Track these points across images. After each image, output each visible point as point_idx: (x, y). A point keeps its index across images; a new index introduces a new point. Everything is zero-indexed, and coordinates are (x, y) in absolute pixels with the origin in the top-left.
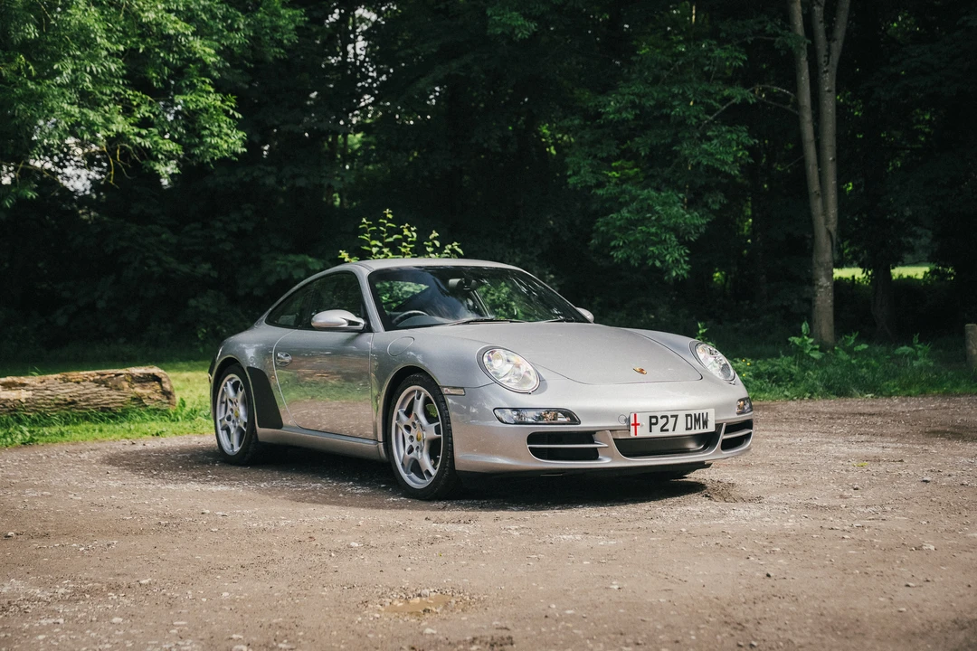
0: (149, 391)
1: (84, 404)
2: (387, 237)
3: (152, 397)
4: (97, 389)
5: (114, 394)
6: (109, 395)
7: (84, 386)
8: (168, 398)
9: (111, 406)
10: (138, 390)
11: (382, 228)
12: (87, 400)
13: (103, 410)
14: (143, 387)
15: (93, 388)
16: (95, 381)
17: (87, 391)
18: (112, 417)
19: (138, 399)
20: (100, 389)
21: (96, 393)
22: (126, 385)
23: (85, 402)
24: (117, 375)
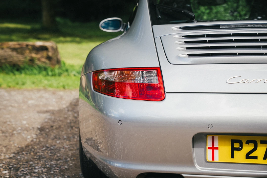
0: (39, 56)
5: (21, 57)
6: (17, 57)
9: (18, 63)
10: (34, 55)
12: (6, 59)
14: (36, 54)
15: (10, 52)
16: (13, 48)
17: (6, 54)
18: (18, 70)
19: (32, 60)
20: (13, 53)
21: (10, 55)
22: (27, 51)
24: (27, 45)
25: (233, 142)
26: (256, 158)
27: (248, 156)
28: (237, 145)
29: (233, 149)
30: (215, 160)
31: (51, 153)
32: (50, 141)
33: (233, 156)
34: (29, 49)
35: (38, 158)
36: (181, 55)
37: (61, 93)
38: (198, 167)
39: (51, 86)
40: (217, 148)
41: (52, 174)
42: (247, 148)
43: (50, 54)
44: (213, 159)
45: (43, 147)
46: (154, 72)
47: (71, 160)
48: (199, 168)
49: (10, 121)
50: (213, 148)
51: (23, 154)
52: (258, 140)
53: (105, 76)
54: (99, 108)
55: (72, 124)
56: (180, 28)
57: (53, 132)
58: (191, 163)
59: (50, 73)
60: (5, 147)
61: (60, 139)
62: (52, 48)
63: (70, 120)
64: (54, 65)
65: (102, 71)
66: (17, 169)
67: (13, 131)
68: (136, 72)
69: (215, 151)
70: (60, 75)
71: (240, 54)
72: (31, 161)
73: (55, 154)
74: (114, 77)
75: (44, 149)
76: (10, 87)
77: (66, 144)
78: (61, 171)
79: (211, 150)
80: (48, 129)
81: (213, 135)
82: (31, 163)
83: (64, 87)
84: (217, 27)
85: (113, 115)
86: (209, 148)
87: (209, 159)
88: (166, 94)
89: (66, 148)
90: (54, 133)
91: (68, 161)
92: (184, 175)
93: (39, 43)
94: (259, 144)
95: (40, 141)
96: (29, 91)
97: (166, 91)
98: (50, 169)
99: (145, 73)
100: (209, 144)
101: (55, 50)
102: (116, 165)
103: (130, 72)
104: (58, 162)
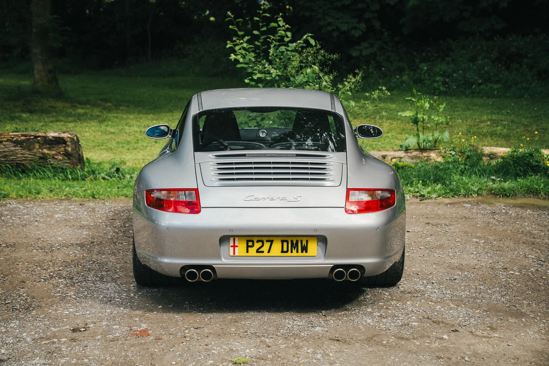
0: (54, 152)
1: (2, 159)
2: (263, 26)
3: (56, 157)
4: (13, 149)
5: (27, 154)
6: (21, 154)
7: (5, 145)
8: (69, 159)
9: (24, 162)
10: (45, 151)
11: (257, 19)
12: (5, 156)
13: (18, 165)
14: (49, 149)
16: (14, 142)
17: (6, 150)
18: (23, 172)
19: (44, 158)
20: (17, 148)
21: (12, 151)
22: (37, 146)
23: (4, 158)
24: (36, 137)
25: (248, 241)
26: (263, 252)
27: (258, 251)
28: (250, 244)
29: (248, 246)
30: (236, 255)
31: (99, 266)
32: (94, 256)
33: (247, 252)
34: (38, 142)
35: (87, 269)
36: (213, 179)
37: (92, 204)
38: (223, 259)
39: (75, 194)
40: (237, 246)
41: (105, 281)
42: (257, 245)
43: (69, 149)
44: (234, 254)
45: (90, 261)
46: (194, 192)
47: (120, 271)
48: (224, 261)
49: (44, 238)
50: (234, 246)
51: (72, 267)
52: (265, 239)
53: (155, 195)
54: (151, 220)
55: (115, 240)
56: (216, 156)
57: (94, 248)
58: (219, 257)
59: (70, 177)
60: (50, 261)
61: (104, 254)
62: (72, 139)
63: (111, 236)
64: (74, 165)
65: (153, 190)
66: (72, 278)
67: (52, 247)
68: (180, 192)
69: (236, 248)
70: (84, 178)
71: (256, 179)
72: (81, 272)
73: (103, 267)
74: (163, 195)
75: (91, 262)
76: (22, 197)
77: (112, 258)
78: (113, 279)
79: (233, 248)
80: (88, 245)
81: (234, 237)
82: (82, 274)
83: (94, 197)
84: (244, 155)
85: (163, 224)
86: (232, 246)
87: (232, 254)
88: (202, 209)
89: (113, 262)
90: (97, 249)
91: (118, 272)
92: (214, 266)
93: (52, 134)
94: (265, 242)
95: (83, 256)
96: (48, 202)
97: (202, 206)
98: (102, 278)
99: (187, 192)
100: (232, 244)
101: (76, 143)
102: (166, 260)
103: (176, 192)
104: (108, 273)
